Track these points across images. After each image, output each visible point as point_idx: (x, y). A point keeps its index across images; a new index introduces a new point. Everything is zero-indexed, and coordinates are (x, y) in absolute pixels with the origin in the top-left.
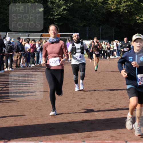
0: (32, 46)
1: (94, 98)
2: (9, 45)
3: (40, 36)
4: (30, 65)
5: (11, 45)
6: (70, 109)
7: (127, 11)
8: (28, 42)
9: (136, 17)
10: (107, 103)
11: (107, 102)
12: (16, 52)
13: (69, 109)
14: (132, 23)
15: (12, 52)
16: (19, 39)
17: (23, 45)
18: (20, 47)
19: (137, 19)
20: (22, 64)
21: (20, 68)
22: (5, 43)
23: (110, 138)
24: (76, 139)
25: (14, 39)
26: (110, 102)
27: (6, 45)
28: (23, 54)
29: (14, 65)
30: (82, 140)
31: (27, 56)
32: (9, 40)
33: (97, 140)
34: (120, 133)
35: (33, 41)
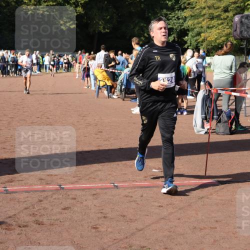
23: (39, 182)
33: (23, 186)
34: (52, 175)
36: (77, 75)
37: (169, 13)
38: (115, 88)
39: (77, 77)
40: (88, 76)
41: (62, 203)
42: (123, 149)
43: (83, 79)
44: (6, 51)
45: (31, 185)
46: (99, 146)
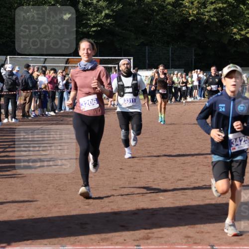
0: (50, 79)
1: (158, 170)
2: (11, 77)
3: (65, 63)
4: (47, 113)
5: (14, 77)
6: (116, 190)
7: (215, 20)
8: (44, 73)
9: (232, 30)
10: (181, 180)
11: (180, 178)
12: (23, 90)
13: (114, 190)
14: (225, 41)
15: (16, 90)
16: (28, 67)
17: (35, 77)
18: (29, 81)
19: (234, 34)
20: (34, 111)
21: (30, 118)
22: (3, 74)
23: (184, 241)
24: (125, 242)
25: (19, 68)
26: (185, 177)
27: (4, 77)
28: (35, 93)
29: (19, 113)
30: (136, 244)
31: (42, 98)
32: (10, 69)
33: (162, 244)
34: (202, 232)
35: (52, 72)
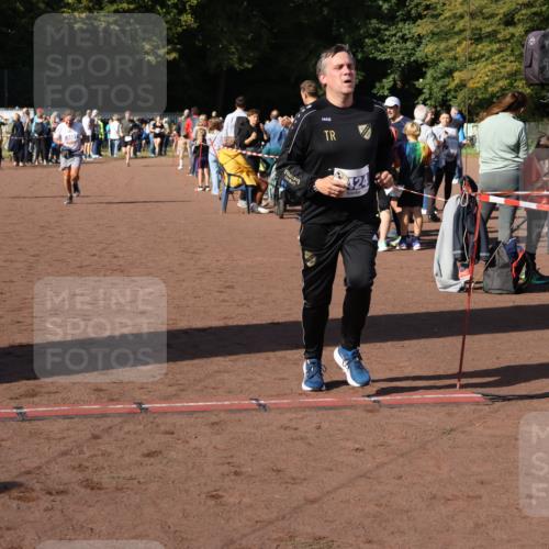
23: (93, 397)
33: (58, 404)
36: (181, 161)
37: (383, 27)
38: (264, 192)
39: (180, 167)
40: (205, 164)
41: (143, 442)
42: (278, 323)
43: (194, 171)
44: (25, 110)
45: (77, 402)
46: (225, 318)
